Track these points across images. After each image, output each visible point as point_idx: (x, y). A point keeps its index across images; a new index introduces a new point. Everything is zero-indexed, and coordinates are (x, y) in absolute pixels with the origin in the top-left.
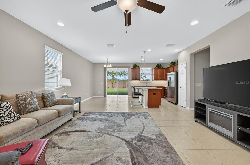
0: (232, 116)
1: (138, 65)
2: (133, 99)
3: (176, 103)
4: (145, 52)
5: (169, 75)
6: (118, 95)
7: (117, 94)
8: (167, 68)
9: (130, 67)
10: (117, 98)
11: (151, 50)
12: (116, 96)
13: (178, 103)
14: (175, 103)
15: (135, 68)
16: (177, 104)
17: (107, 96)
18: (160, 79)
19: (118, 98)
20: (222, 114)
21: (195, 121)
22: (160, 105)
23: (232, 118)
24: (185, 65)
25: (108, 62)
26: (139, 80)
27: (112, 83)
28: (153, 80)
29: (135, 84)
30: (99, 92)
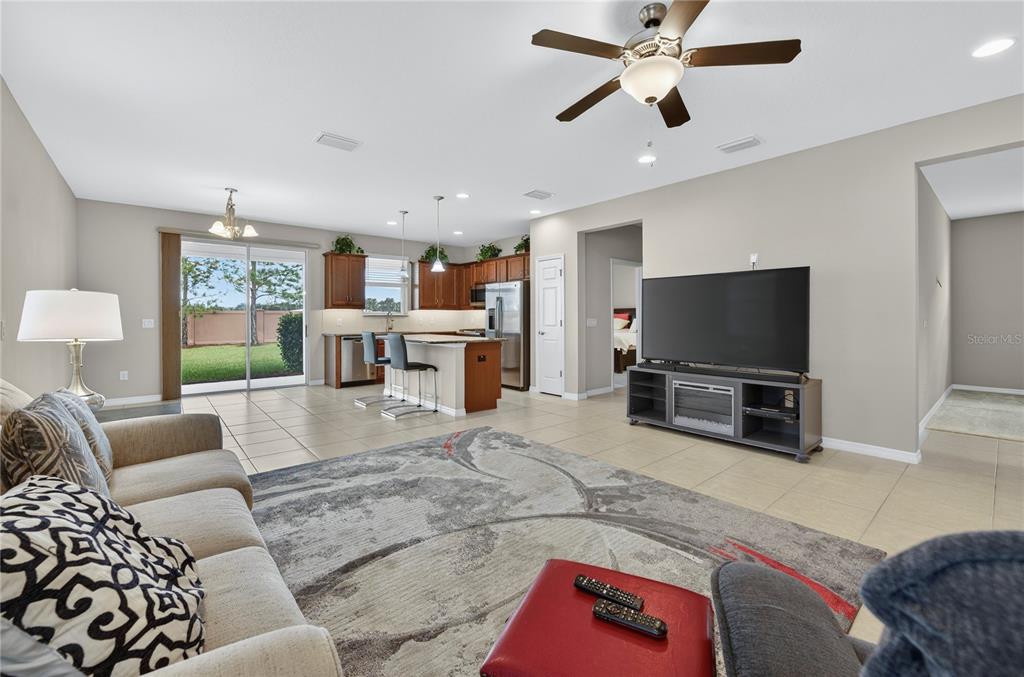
0: (732, 389)
1: (357, 244)
2: (339, 390)
3: (526, 387)
4: (442, 198)
5: (493, 290)
6: (252, 381)
7: (248, 375)
8: (467, 265)
9: (318, 247)
10: (248, 398)
11: (467, 196)
12: (242, 384)
13: (529, 385)
14: (522, 385)
15: (348, 256)
16: (528, 390)
17: (185, 389)
18: (440, 305)
19: (253, 394)
20: (708, 388)
21: (632, 424)
22: (500, 397)
23: (732, 393)
24: (559, 264)
25: (231, 208)
26: (361, 306)
28: (413, 309)
29: (340, 325)
30: (124, 376)
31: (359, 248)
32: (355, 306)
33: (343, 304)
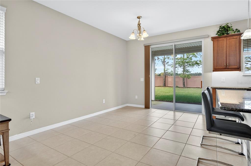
1: (234, 27)
9: (208, 35)
15: (226, 37)
25: (139, 26)
27: (184, 79)
29: (224, 81)
30: (136, 97)
31: (236, 30)
32: (232, 69)
33: (222, 68)
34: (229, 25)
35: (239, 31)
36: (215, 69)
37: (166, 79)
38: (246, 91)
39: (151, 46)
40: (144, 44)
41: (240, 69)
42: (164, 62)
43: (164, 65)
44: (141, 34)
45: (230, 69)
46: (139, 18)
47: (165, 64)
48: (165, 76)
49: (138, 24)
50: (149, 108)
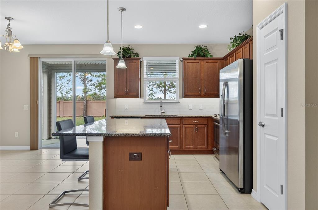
3: (247, 189)
13: (251, 188)
14: (241, 186)
29: (127, 109)
30: (17, 134)
31: (136, 54)
32: (132, 96)
33: (123, 94)
34: (130, 47)
35: (138, 56)
36: (116, 95)
37: (88, 105)
38: (140, 119)
39: (40, 59)
40: (29, 55)
41: (138, 96)
42: (84, 80)
43: (85, 84)
44: (11, 44)
45: (130, 96)
46: (8, 19)
47: (87, 82)
48: (87, 101)
49: (7, 28)
50: (37, 149)
